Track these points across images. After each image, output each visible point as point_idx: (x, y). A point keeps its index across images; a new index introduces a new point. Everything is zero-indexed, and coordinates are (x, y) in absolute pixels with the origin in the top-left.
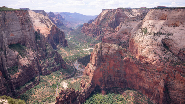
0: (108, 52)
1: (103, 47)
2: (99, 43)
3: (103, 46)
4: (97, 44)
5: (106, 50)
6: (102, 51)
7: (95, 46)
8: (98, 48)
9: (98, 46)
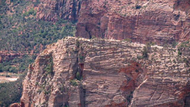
0: (129, 99)
1: (92, 65)
2: (60, 43)
3: (88, 59)
4: (50, 49)
5: (112, 91)
6: (84, 91)
7: (36, 63)
8: (57, 76)
9: (58, 57)
